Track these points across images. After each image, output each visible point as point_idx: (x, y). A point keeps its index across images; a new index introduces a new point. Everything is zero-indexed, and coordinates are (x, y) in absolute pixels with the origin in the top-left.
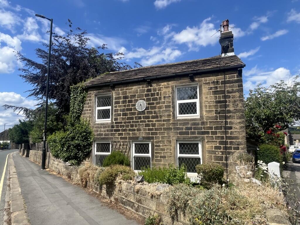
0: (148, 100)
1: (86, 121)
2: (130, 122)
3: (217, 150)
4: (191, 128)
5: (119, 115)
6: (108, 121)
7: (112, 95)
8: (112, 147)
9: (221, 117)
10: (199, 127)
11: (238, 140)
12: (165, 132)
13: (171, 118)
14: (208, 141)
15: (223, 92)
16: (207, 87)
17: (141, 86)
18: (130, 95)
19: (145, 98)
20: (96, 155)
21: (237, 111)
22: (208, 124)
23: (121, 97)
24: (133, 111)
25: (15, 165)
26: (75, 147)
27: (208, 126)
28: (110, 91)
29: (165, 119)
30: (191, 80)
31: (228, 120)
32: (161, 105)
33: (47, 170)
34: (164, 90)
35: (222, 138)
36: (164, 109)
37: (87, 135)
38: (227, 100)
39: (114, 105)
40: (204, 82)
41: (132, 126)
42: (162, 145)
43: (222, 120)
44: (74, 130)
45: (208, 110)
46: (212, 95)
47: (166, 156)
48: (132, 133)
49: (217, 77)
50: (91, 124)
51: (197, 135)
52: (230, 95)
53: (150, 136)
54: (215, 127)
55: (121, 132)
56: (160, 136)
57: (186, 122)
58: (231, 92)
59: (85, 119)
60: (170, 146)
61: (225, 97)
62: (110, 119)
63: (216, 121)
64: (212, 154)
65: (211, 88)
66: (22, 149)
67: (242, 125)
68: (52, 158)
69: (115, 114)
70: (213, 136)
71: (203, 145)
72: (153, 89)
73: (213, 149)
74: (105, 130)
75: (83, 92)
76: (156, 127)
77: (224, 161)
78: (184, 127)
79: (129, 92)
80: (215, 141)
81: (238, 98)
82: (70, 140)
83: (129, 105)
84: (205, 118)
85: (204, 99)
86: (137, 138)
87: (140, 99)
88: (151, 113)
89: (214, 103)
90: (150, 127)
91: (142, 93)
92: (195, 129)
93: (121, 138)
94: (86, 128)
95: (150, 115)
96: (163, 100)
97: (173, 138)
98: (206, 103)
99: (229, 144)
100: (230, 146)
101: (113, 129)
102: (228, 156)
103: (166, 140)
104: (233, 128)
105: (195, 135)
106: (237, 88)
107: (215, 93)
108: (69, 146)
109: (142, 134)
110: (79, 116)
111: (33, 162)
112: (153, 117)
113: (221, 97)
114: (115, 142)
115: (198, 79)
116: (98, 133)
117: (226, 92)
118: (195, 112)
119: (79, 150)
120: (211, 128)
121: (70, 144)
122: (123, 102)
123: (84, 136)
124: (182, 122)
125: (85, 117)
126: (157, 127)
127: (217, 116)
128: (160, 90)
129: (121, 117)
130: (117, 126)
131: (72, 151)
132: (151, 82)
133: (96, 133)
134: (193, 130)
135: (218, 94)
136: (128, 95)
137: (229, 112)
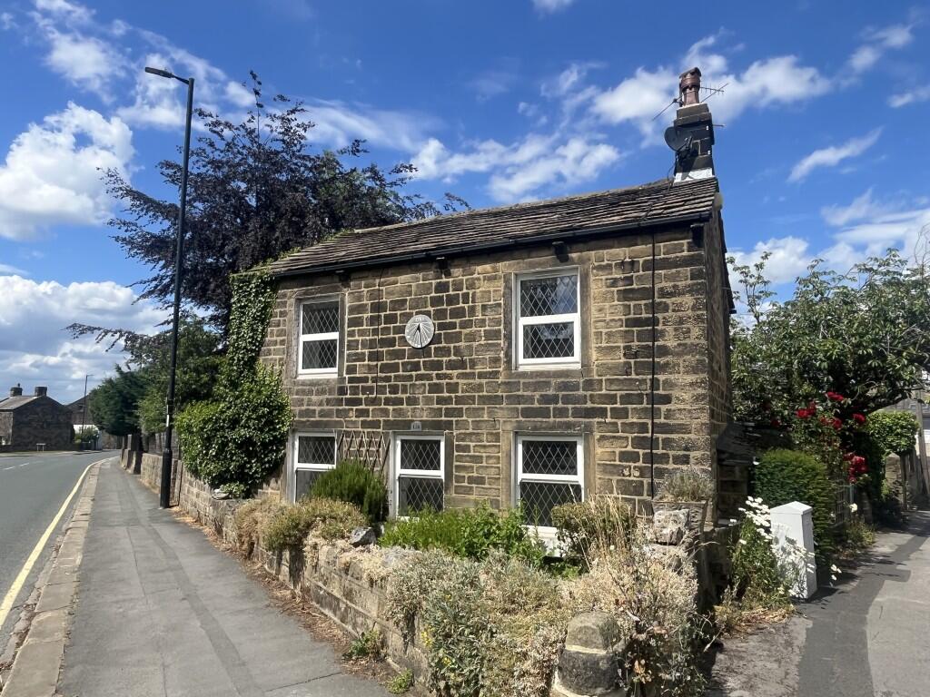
0: (440, 314)
1: (272, 373)
2: (388, 379)
3: (628, 464)
4: (554, 399)
5: (360, 358)
6: (329, 374)
7: (343, 301)
8: (339, 449)
9: (640, 368)
10: (579, 395)
11: (686, 436)
12: (483, 409)
13: (501, 369)
14: (602, 438)
15: (648, 293)
16: (604, 278)
17: (420, 275)
18: (391, 301)
19: (431, 309)
20: (297, 471)
21: (685, 349)
22: (604, 387)
23: (366, 305)
24: (397, 347)
25: (95, 493)
26: (239, 446)
27: (604, 392)
28: (335, 289)
29: (485, 370)
30: (558, 258)
31: (661, 377)
32: (474, 329)
33: (175, 509)
34: (484, 286)
35: (643, 428)
36: (482, 342)
37: (272, 412)
38: (660, 316)
39: (346, 329)
40: (596, 264)
41: (394, 390)
42: (474, 447)
43: (644, 377)
44: (237, 398)
45: (604, 345)
46: (616, 302)
47: (483, 478)
48: (394, 410)
49: (632, 248)
50: (285, 382)
51: (571, 419)
52: (668, 301)
53: (443, 418)
54: (622, 396)
55: (363, 407)
56: (470, 420)
57: (542, 380)
58: (671, 295)
59: (269, 368)
60: (496, 450)
61: (653, 308)
62: (336, 370)
63: (625, 379)
64: (612, 473)
65: (614, 282)
66: (127, 451)
67: (700, 391)
68: (188, 476)
69: (348, 355)
70: (616, 423)
71: (589, 446)
72: (454, 283)
73: (615, 461)
74: (322, 401)
75: (265, 292)
76: (460, 394)
77: (645, 497)
78: (537, 395)
79: (387, 293)
80: (620, 438)
81: (690, 311)
82: (228, 428)
83: (386, 330)
84: (595, 368)
85: (594, 314)
86: (407, 424)
87: (417, 313)
88: (446, 352)
89: (622, 326)
90: (442, 392)
91: (423, 296)
92: (567, 400)
93: (364, 424)
94: (271, 394)
95: (445, 359)
96: (480, 317)
97: (506, 427)
98: (599, 324)
99: (661, 446)
100: (664, 451)
101: (344, 397)
102: (656, 481)
103: (485, 431)
104: (674, 400)
105: (565, 419)
106: (689, 282)
107: (626, 295)
108: (224, 445)
109: (422, 413)
110: (253, 360)
111: (147, 489)
112: (451, 366)
113: (643, 307)
114: (348, 434)
115: (579, 254)
116: (304, 408)
117: (656, 294)
118: (568, 351)
119: (250, 455)
120: (612, 399)
121: (226, 437)
122: (373, 320)
123: (263, 416)
124: (531, 380)
125: (268, 363)
126: (462, 392)
127: (630, 363)
128: (471, 286)
129: (366, 362)
130: (355, 390)
131: (231, 458)
132: (449, 262)
133: (297, 409)
134: (560, 405)
135: (635, 300)
136: (384, 299)
137: (664, 351)
